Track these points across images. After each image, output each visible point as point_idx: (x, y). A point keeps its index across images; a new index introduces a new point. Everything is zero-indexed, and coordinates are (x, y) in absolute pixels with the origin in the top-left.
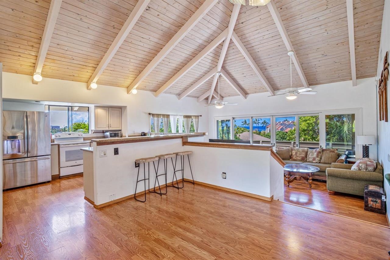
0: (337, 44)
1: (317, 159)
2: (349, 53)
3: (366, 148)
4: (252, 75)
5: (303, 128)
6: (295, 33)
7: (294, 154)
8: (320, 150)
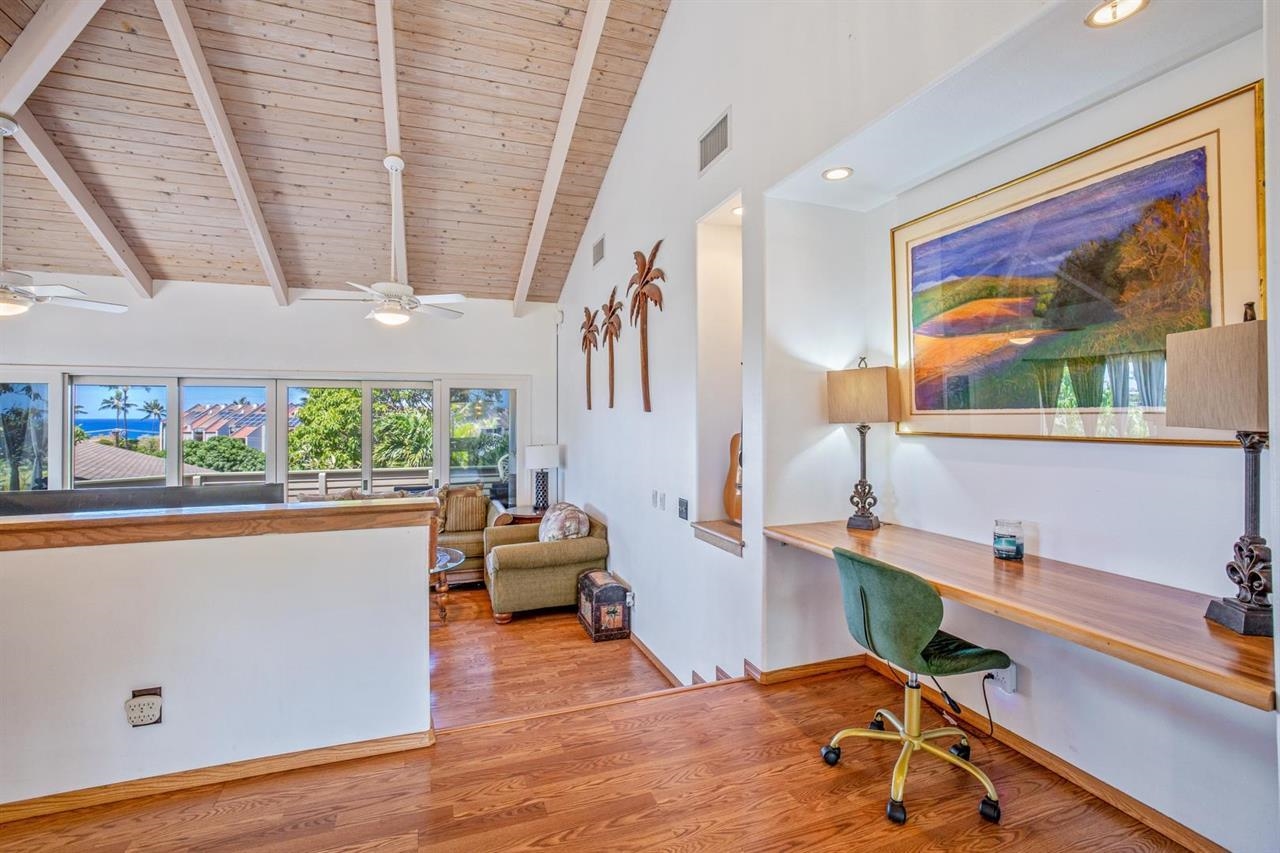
0: (514, 190)
2: (531, 224)
3: (543, 476)
4: (206, 198)
5: (328, 426)
6: (421, 98)
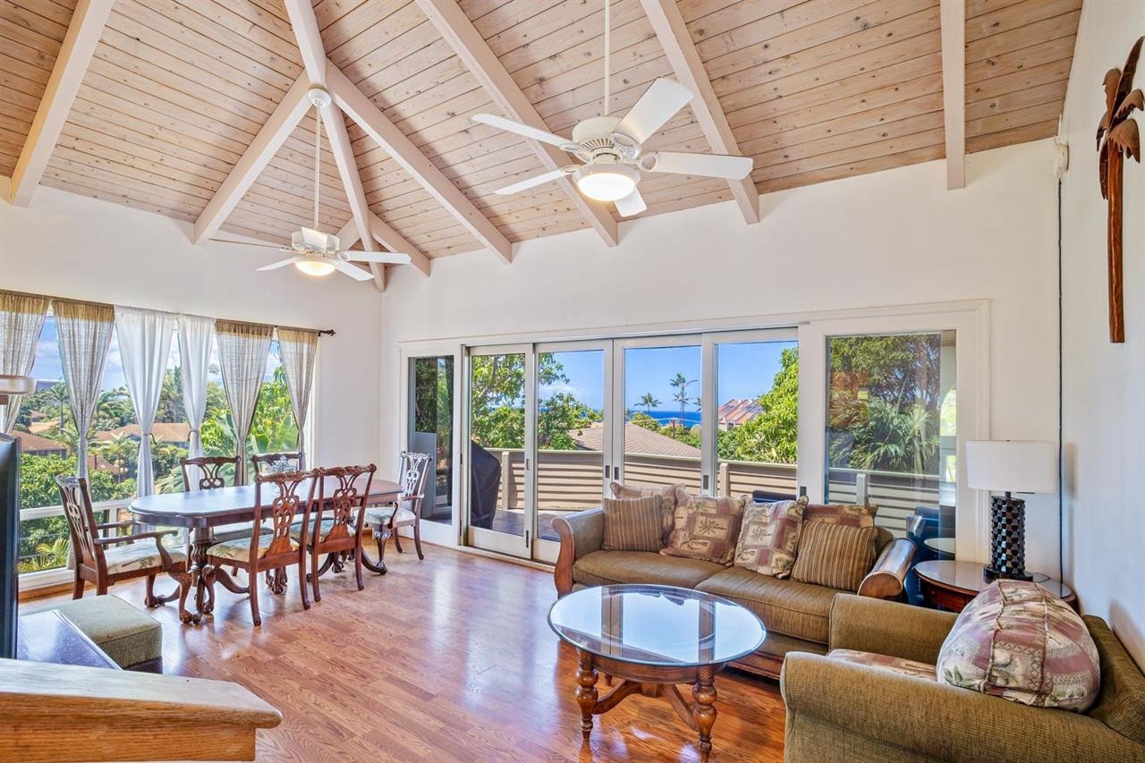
1: (777, 556)
3: (1009, 509)
7: (680, 523)
8: (793, 512)
